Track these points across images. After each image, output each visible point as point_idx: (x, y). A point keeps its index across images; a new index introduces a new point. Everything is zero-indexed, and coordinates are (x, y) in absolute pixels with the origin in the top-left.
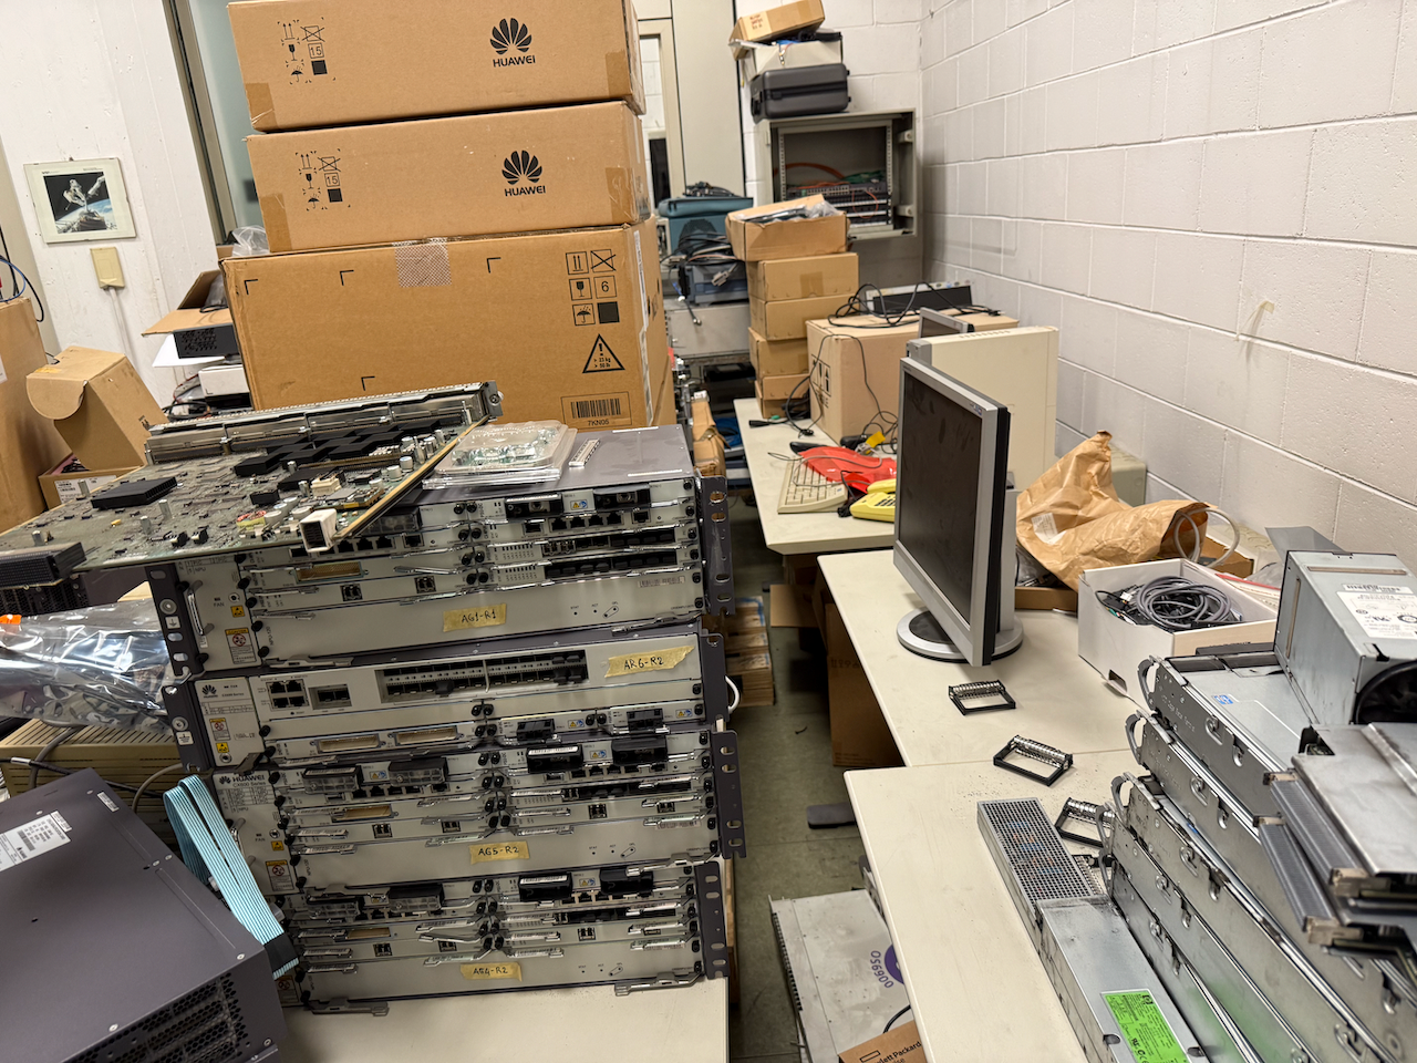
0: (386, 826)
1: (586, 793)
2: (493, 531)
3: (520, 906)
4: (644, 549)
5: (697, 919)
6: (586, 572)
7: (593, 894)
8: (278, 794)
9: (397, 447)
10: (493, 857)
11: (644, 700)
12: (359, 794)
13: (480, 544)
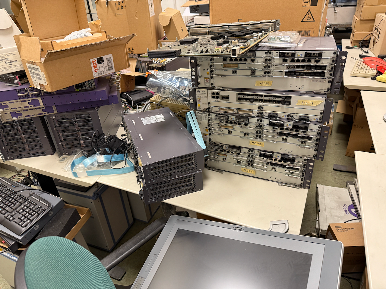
0: (231, 131)
1: (282, 134)
2: (274, 60)
3: (259, 158)
4: (315, 71)
5: (304, 173)
6: (297, 75)
7: (278, 160)
8: (209, 118)
9: (252, 35)
10: (255, 144)
11: (304, 113)
12: (227, 122)
13: (270, 63)
